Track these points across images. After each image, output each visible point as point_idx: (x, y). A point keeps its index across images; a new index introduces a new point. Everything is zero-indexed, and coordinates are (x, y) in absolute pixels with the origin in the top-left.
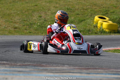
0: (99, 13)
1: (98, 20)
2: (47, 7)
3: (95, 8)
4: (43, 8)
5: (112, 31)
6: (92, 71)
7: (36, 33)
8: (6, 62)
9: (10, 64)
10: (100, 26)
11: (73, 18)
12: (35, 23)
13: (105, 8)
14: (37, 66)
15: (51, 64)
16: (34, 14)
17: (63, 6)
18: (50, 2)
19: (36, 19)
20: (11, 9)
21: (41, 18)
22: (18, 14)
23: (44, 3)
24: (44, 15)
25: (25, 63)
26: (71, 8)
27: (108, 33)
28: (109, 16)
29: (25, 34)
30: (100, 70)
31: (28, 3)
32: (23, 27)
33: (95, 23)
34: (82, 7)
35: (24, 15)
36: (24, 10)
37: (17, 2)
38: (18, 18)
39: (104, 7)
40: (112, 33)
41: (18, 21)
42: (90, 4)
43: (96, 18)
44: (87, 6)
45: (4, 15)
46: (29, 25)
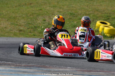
0: (100, 18)
1: (100, 25)
2: (51, 12)
3: (97, 13)
4: (47, 12)
5: (113, 36)
6: (94, 73)
7: (40, 35)
8: (11, 63)
9: (15, 65)
10: (101, 31)
11: (75, 22)
12: (40, 26)
13: (107, 14)
14: (40, 68)
15: (55, 66)
16: (38, 18)
17: (67, 11)
18: (54, 7)
19: (40, 22)
20: (17, 13)
21: (44, 22)
22: (24, 17)
23: (48, 8)
24: (48, 19)
25: (29, 64)
26: (74, 13)
27: (109, 38)
28: (110, 21)
29: (30, 36)
30: (101, 73)
31: (33, 7)
32: (28, 30)
33: (96, 28)
34: (84, 13)
35: (29, 19)
36: (29, 14)
37: (23, 6)
38: (23, 21)
39: (105, 13)
40: (113, 38)
41: (23, 24)
42: (92, 10)
43: (98, 23)
44: (89, 11)
45: (10, 18)
46: (33, 28)
